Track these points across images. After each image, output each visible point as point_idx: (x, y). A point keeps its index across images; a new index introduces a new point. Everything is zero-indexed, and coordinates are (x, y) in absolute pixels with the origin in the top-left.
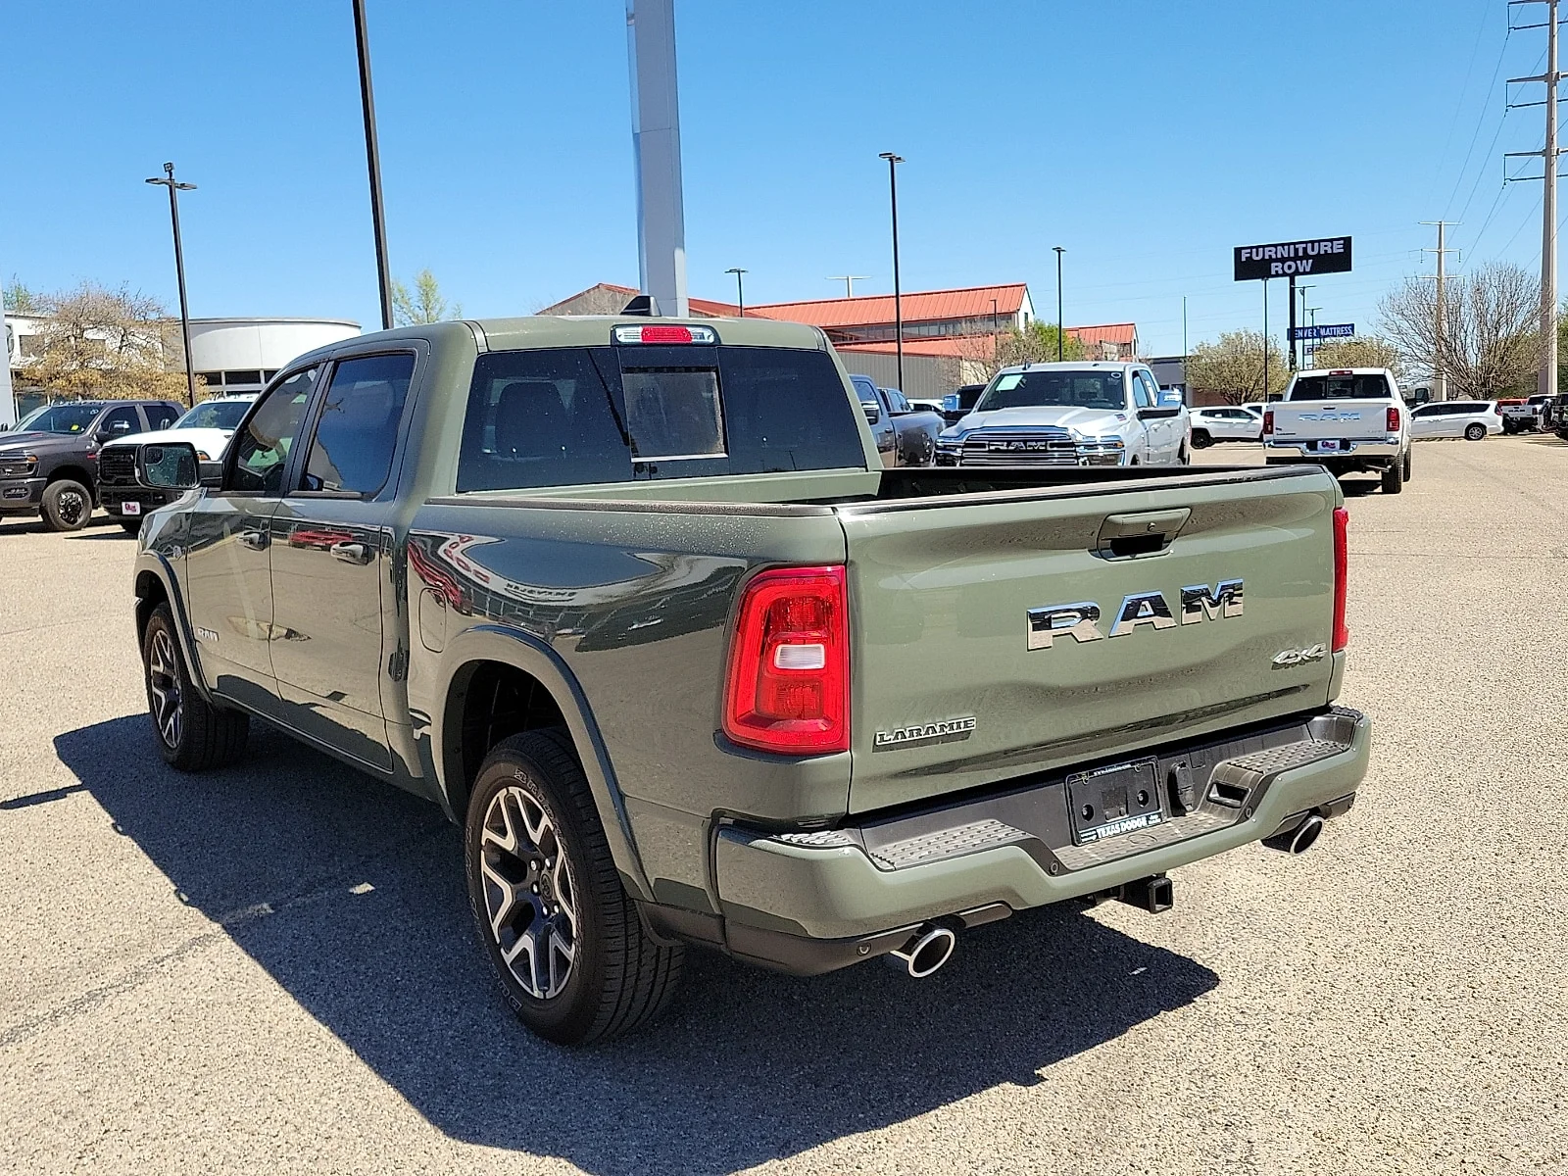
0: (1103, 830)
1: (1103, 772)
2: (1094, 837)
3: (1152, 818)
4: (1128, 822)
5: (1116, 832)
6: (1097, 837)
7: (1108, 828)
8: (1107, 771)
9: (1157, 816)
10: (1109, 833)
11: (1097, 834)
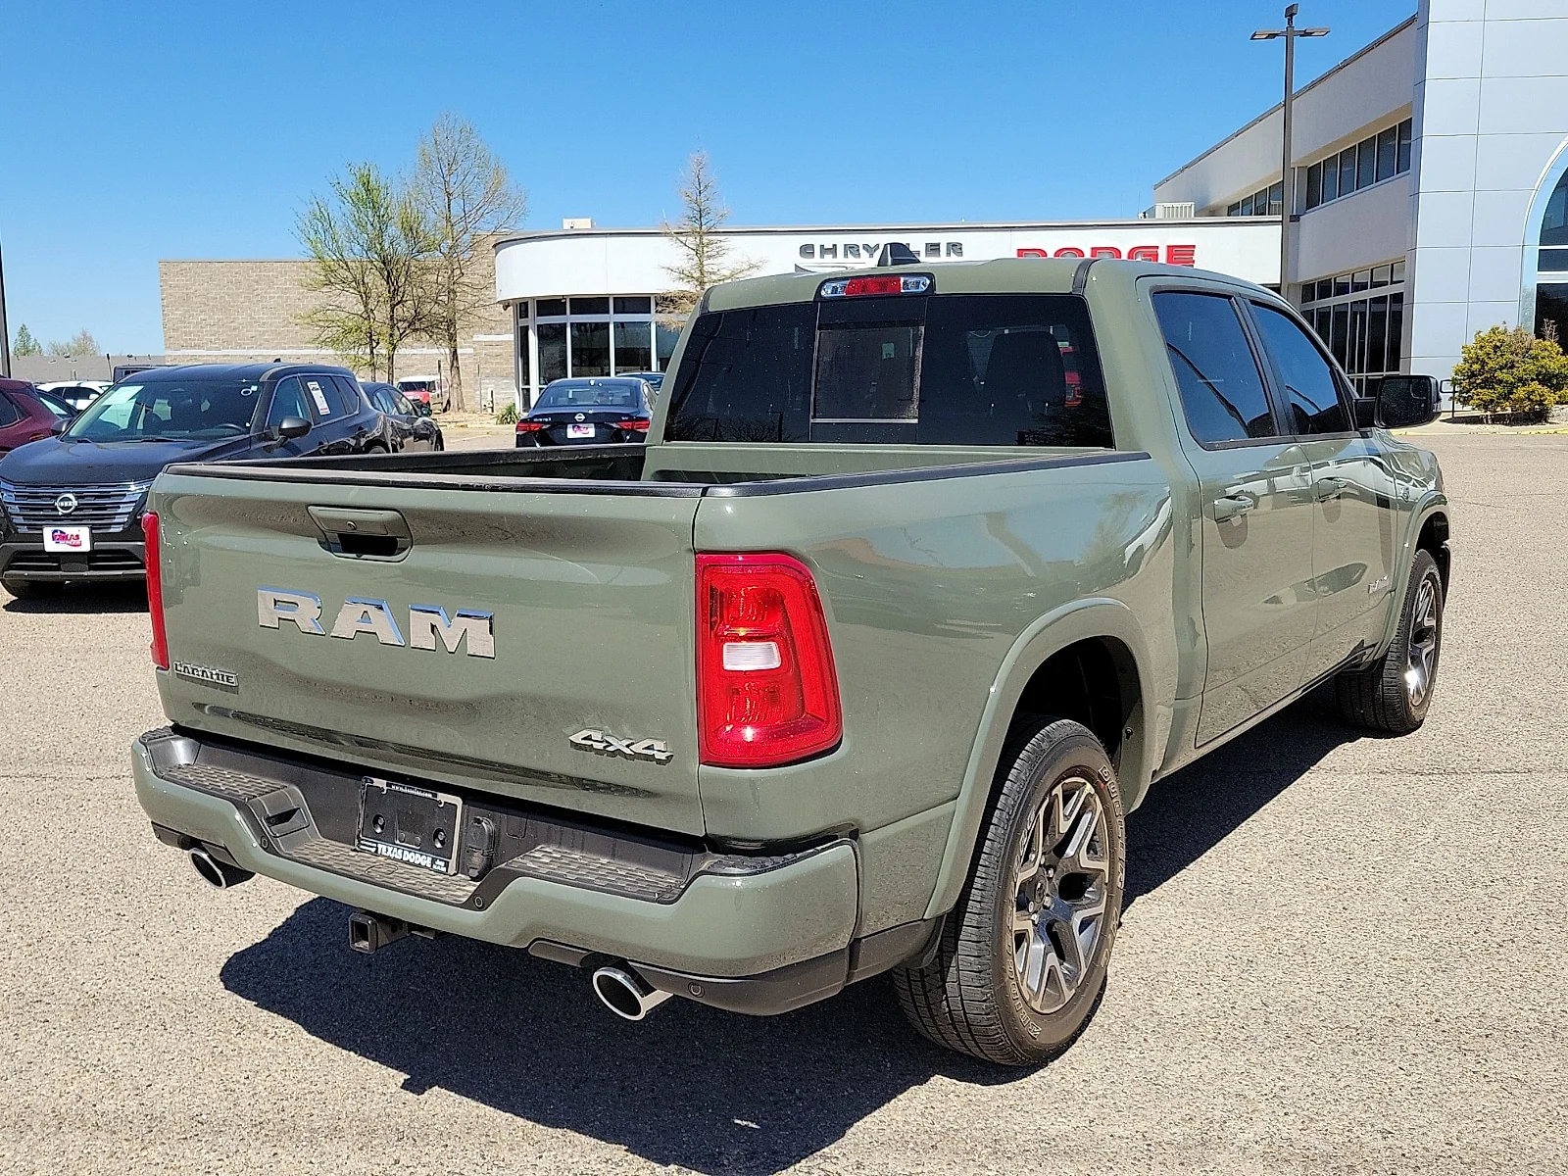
0: (385, 847)
1: (401, 789)
2: (373, 850)
3: (438, 862)
4: (412, 854)
5: (397, 857)
6: (376, 851)
7: (390, 849)
8: (406, 791)
9: (443, 864)
10: (389, 853)
11: (377, 848)
